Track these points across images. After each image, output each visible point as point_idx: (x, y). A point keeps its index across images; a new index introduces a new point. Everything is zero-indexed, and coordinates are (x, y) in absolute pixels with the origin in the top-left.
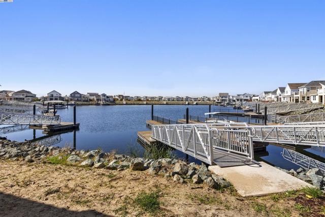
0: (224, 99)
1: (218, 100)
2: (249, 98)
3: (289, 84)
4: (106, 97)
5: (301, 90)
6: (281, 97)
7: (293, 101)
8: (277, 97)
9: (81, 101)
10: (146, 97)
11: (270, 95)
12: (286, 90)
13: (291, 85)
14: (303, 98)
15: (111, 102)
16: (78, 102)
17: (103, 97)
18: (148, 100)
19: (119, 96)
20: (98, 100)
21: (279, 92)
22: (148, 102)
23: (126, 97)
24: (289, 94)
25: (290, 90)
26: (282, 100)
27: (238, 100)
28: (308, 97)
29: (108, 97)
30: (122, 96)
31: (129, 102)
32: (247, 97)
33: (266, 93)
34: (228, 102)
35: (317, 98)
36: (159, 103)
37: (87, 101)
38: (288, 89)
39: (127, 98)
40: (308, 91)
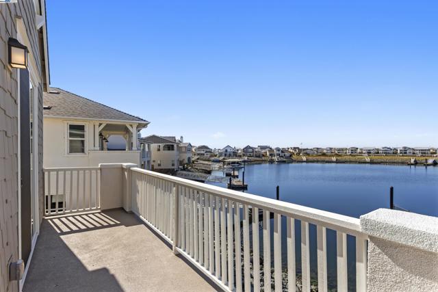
9: (253, 156)
10: (331, 149)
15: (287, 158)
16: (250, 158)
17: (278, 152)
19: (295, 149)
20: (271, 155)
22: (339, 158)
23: (304, 150)
29: (282, 152)
30: (298, 148)
31: (310, 158)
36: (356, 159)
37: (259, 157)
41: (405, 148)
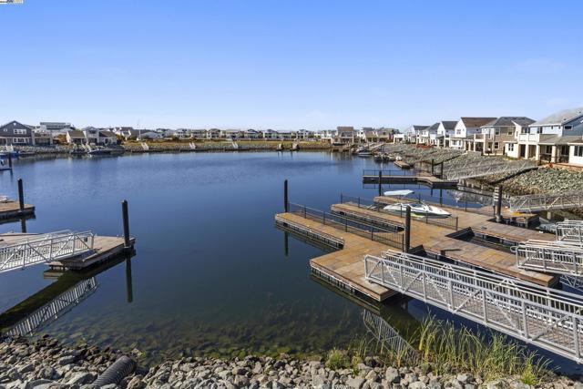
0: (346, 137)
1: (336, 140)
2: (387, 136)
3: (462, 118)
4: (97, 136)
5: (485, 132)
6: (449, 139)
7: (472, 149)
8: (441, 138)
9: (30, 144)
10: (184, 131)
11: (426, 134)
12: (456, 129)
13: (467, 121)
14: (490, 145)
16: (23, 148)
17: (91, 136)
19: (124, 129)
20: (77, 141)
21: (441, 129)
22: (199, 145)
23: (143, 131)
24: (463, 134)
25: (465, 129)
26: (451, 144)
27: (370, 140)
28: (497, 144)
29: (101, 135)
30: (131, 129)
31: (156, 145)
32: (384, 134)
33: (417, 128)
34: (353, 143)
35: (516, 147)
37: (48, 144)
38: (461, 126)
40: (497, 133)
41: (269, 130)
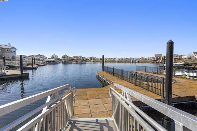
0: (159, 58)
1: (154, 59)
4: (81, 58)
15: (84, 61)
16: (66, 61)
18: (106, 60)
19: (90, 58)
20: (77, 59)
29: (82, 58)
34: (162, 60)
36: (113, 61)
39: (94, 58)
